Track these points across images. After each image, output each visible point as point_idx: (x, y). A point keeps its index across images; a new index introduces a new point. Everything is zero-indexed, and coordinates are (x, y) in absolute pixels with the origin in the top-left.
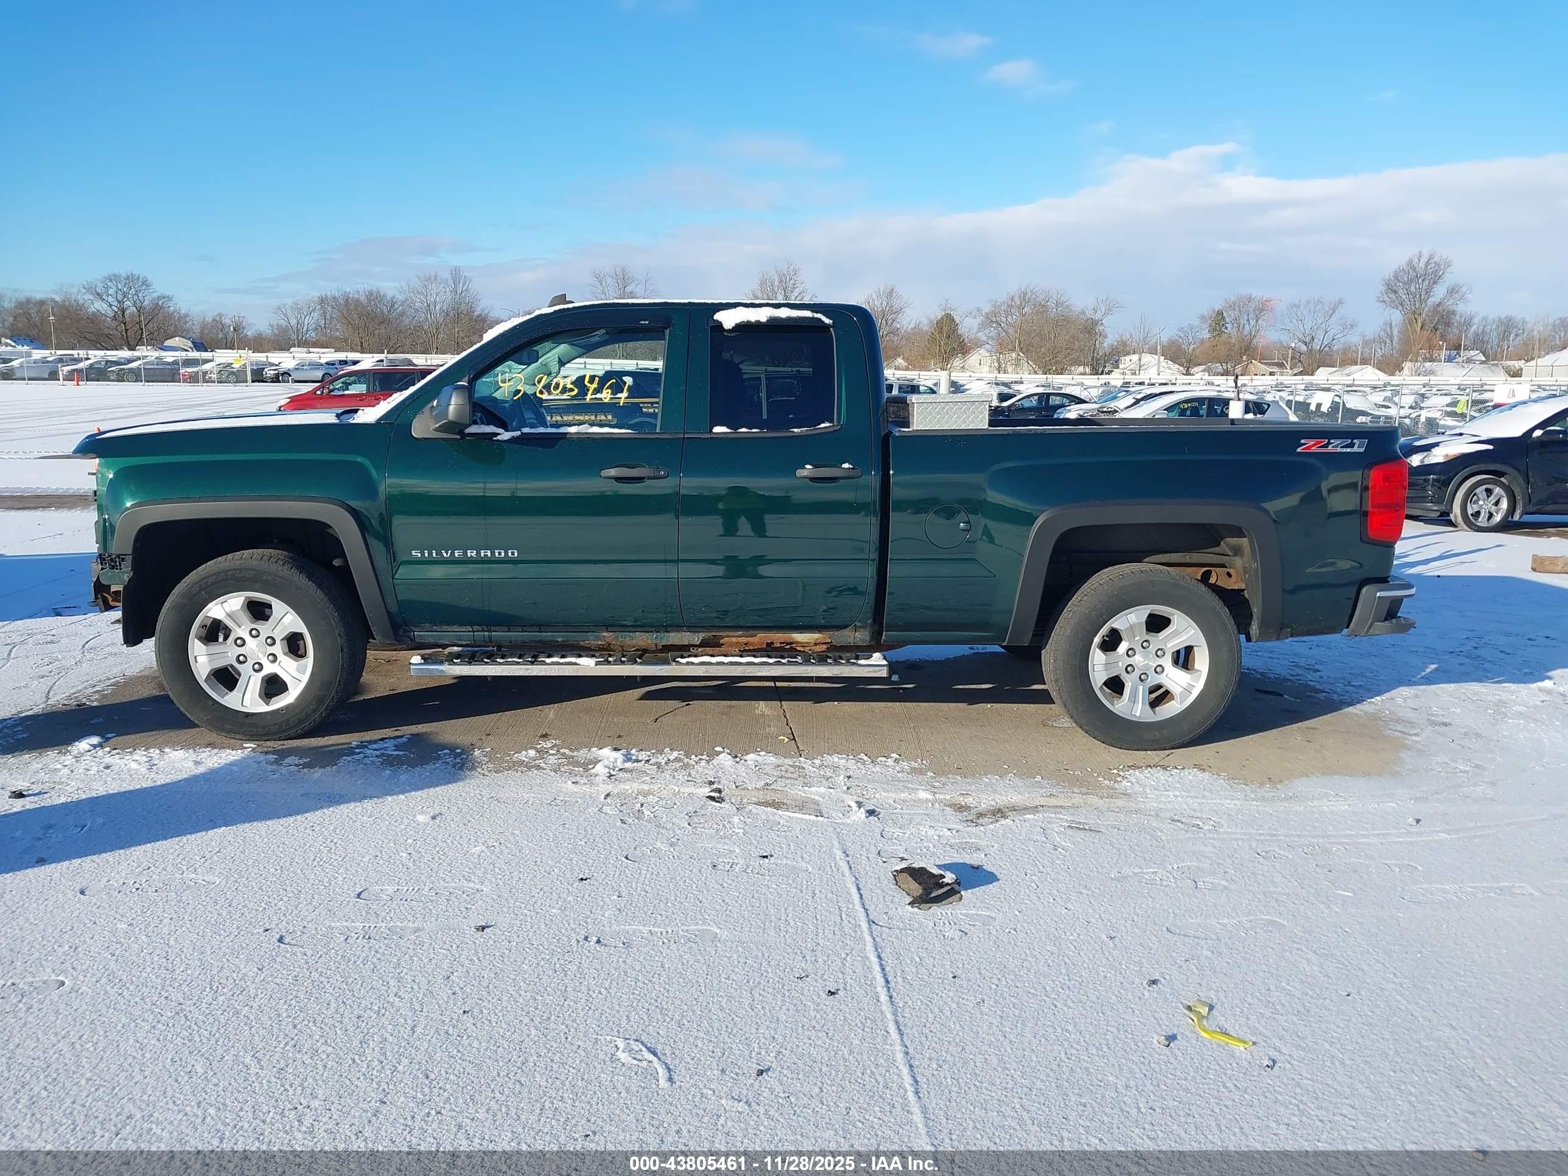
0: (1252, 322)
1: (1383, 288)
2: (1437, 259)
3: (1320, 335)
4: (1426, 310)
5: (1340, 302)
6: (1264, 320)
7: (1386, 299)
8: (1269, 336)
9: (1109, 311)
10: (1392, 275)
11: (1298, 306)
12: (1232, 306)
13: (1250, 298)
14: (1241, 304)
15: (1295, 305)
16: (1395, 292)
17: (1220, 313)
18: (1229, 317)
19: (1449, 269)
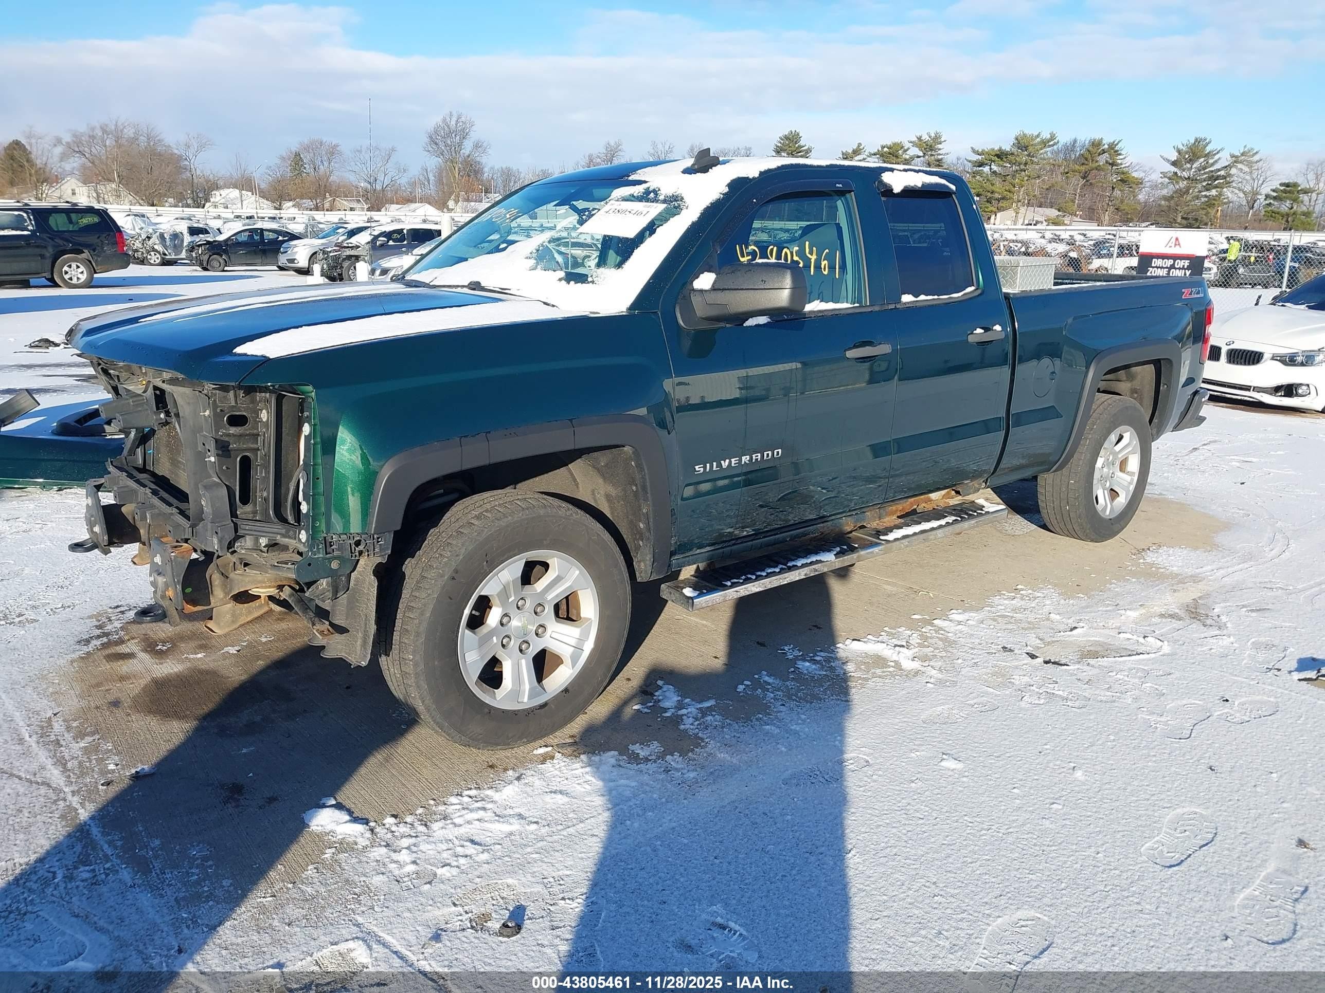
0: (326, 164)
1: (427, 140)
2: (463, 119)
3: (381, 177)
4: (460, 159)
5: (393, 150)
6: (336, 162)
7: (430, 149)
8: (341, 174)
9: (202, 147)
10: (432, 129)
11: (360, 151)
12: (307, 149)
13: (321, 143)
14: (314, 146)
15: (358, 151)
16: (436, 144)
17: (297, 155)
18: (306, 158)
19: (474, 128)
